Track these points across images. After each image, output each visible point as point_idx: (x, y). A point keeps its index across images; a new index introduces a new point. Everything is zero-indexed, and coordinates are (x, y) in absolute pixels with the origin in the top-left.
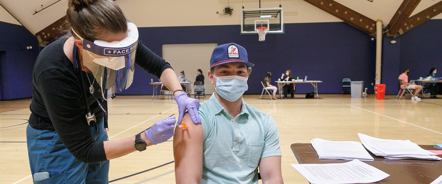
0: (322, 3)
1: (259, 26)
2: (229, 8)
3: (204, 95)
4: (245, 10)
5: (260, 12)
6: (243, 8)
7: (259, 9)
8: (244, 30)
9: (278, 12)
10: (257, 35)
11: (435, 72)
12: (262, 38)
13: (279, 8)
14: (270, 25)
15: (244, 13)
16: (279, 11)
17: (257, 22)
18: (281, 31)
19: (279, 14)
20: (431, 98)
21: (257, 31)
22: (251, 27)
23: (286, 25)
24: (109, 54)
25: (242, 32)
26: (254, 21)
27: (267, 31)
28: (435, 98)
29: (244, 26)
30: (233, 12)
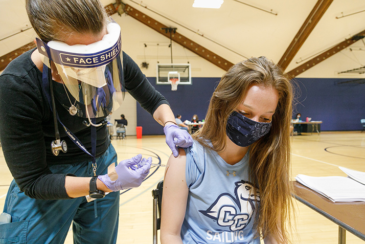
0: (219, 62)
1: (171, 78)
2: (146, 63)
3: (125, 136)
4: (160, 64)
5: (172, 67)
6: (158, 62)
7: (171, 64)
8: (159, 81)
9: (186, 68)
10: (170, 86)
11: (299, 116)
12: (174, 88)
13: (187, 64)
14: (181, 78)
15: (159, 67)
16: (188, 67)
17: (170, 75)
18: (189, 83)
19: (187, 69)
20: (298, 135)
21: (170, 82)
22: (165, 79)
23: (193, 79)
24: (68, 62)
25: (158, 83)
26: (167, 74)
27: (178, 82)
28: (300, 135)
29: (159, 77)
30: (149, 66)
